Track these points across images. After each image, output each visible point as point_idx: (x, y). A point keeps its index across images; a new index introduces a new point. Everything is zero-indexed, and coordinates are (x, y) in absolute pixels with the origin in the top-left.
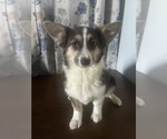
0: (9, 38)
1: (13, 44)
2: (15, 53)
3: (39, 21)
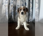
0: (5, 11)
1: (6, 13)
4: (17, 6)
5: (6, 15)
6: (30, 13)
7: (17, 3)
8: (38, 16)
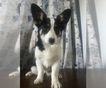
6: (76, 46)
8: (98, 55)
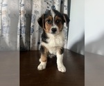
1: (2, 30)
2: (2, 36)
3: (22, 16)
4: (33, 13)
5: (4, 35)
7: (34, 6)
